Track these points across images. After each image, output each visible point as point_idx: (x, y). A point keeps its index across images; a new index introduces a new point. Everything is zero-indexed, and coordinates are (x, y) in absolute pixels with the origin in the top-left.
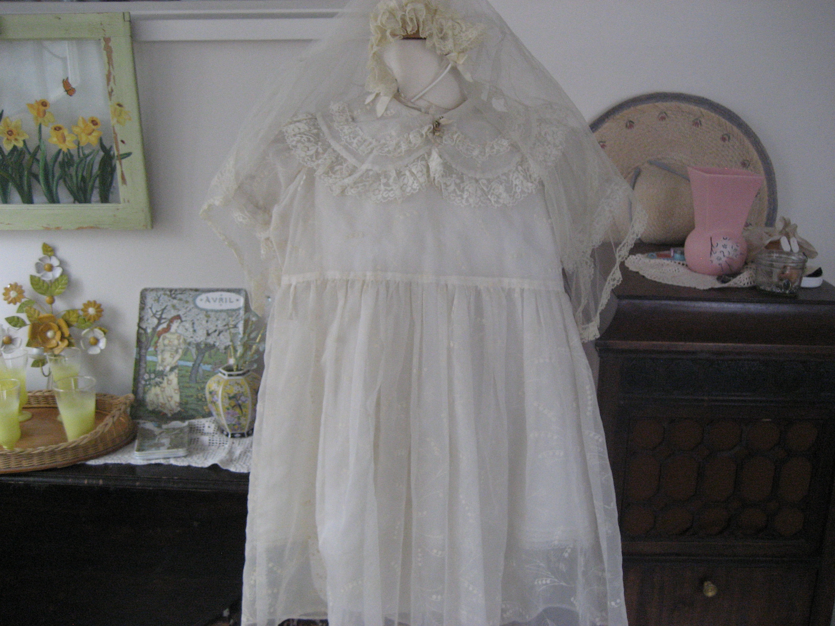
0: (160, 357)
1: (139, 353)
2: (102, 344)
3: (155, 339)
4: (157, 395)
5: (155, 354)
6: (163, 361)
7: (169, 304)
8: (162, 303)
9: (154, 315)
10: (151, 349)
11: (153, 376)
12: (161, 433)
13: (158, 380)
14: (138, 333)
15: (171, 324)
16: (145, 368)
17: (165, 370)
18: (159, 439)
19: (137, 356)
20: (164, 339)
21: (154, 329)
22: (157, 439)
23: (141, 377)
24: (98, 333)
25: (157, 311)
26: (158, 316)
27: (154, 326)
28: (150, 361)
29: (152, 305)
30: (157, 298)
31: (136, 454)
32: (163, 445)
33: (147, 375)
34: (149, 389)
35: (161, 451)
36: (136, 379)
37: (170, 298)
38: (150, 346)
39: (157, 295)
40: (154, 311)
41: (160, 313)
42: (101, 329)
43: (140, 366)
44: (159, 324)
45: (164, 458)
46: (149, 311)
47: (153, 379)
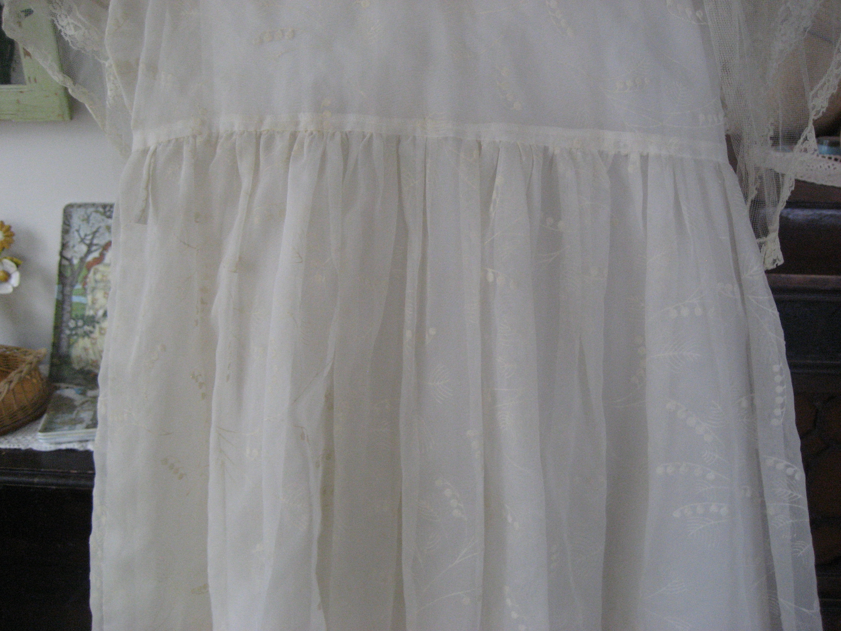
0: (89, 298)
1: (62, 292)
2: (15, 280)
3: (84, 272)
4: (85, 349)
5: (84, 293)
6: (94, 302)
7: (103, 225)
8: (93, 224)
9: (82, 240)
10: (79, 286)
11: (80, 323)
12: (83, 403)
13: (87, 328)
14: (61, 265)
15: (105, 252)
16: (70, 312)
17: (96, 314)
18: (78, 411)
19: (58, 295)
20: (95, 273)
21: (82, 260)
22: (75, 412)
23: (64, 325)
24: (9, 265)
25: (86, 235)
26: (88, 242)
27: (82, 255)
28: (77, 304)
29: (80, 226)
30: (86, 217)
31: (39, 435)
32: (81, 421)
33: (72, 321)
34: (76, 341)
35: (76, 431)
36: (58, 328)
37: (104, 217)
38: (77, 282)
39: (86, 213)
40: (82, 235)
41: (89, 237)
42: (12, 260)
43: (63, 309)
44: (89, 252)
45: (81, 441)
46: (76, 234)
47: (80, 327)
